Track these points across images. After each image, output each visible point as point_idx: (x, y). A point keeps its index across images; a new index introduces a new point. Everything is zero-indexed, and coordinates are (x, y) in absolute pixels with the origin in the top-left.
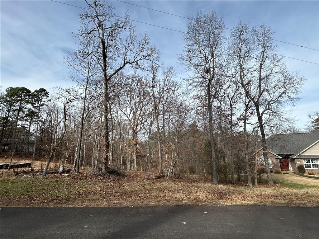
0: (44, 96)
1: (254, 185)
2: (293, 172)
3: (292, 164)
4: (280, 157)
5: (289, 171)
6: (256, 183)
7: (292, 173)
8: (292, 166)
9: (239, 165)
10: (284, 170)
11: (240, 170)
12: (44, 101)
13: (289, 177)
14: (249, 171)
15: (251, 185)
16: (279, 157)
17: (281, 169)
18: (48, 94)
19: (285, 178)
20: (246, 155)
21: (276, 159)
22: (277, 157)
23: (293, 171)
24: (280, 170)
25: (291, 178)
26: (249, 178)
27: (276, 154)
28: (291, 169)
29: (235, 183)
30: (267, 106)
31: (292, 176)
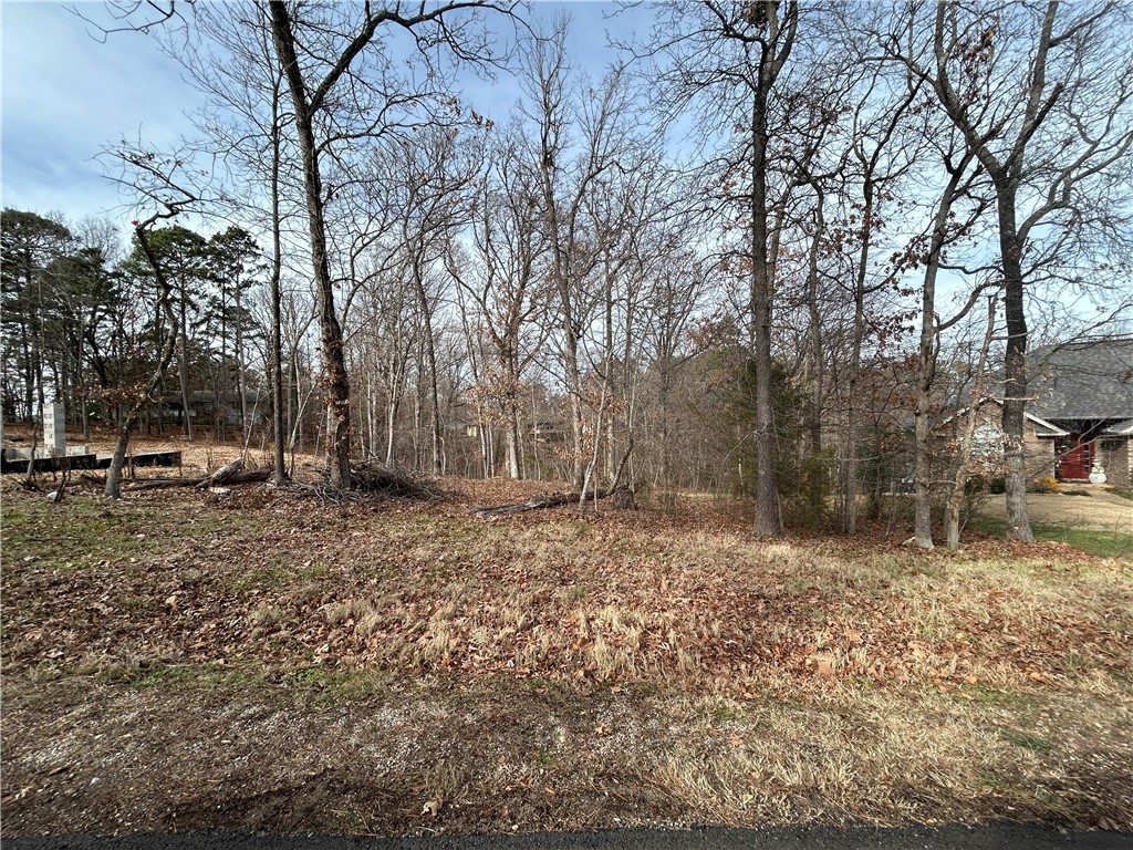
0: (243, 252)
1: (940, 541)
2: (1108, 490)
3: (1107, 457)
4: (1062, 433)
5: (1089, 482)
6: (954, 536)
7: (1105, 493)
8: (1105, 467)
9: (878, 461)
10: (1068, 480)
11: (883, 478)
12: (250, 271)
13: (1095, 506)
14: (924, 485)
15: (929, 544)
16: (1059, 430)
17: (1058, 476)
18: (253, 244)
19: (1074, 511)
20: (917, 415)
21: (1039, 437)
22: (1051, 431)
23: (1106, 486)
24: (1053, 480)
25: (1101, 511)
26: (924, 516)
27: (1046, 420)
28: (1098, 476)
29: (852, 531)
30: (1061, 186)
31: (1105, 504)
